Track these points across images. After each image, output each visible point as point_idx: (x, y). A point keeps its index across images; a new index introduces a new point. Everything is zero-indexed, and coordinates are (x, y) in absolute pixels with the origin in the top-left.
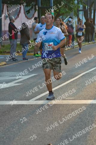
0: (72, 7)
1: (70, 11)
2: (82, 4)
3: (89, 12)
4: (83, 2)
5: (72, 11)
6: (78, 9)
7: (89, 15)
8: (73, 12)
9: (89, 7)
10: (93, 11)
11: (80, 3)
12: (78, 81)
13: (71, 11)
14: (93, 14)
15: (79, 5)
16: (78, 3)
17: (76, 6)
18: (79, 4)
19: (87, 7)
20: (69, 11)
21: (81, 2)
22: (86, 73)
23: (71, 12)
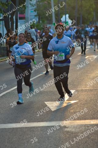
2: (2, 13)
3: (10, 23)
7: (10, 25)
9: (10, 16)
14: (15, 24)
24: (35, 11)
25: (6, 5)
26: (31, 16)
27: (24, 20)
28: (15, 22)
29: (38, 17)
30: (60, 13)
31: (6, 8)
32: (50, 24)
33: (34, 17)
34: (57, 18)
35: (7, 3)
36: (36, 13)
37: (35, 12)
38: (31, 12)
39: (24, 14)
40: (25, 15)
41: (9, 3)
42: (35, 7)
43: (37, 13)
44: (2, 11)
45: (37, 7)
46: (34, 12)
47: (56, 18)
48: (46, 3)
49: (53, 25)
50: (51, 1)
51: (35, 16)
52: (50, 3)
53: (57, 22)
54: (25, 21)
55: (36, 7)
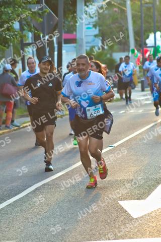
0: (7, 37)
1: (4, 46)
2: (30, 31)
3: (47, 50)
4: (32, 25)
5: (9, 46)
6: (22, 41)
8: (12, 47)
10: (56, 45)
11: (25, 28)
12: (25, 202)
13: (7, 45)
14: (56, 53)
15: (25, 32)
16: (22, 29)
17: (16, 35)
18: (24, 30)
19: (41, 35)
20: (2, 47)
21: (29, 25)
22: (44, 185)
23: (5, 48)
24: (95, 26)
25: (40, 16)
26: (86, 36)
27: (75, 45)
28: (56, 49)
29: (101, 38)
30: (143, 29)
31: (39, 22)
32: (124, 51)
33: (92, 38)
34: (138, 39)
35: (40, 12)
36: (96, 31)
37: (96, 28)
38: (88, 28)
39: (74, 33)
40: (76, 35)
41: (45, 12)
42: (95, 19)
43: (99, 30)
44: (31, 28)
45: (99, 18)
46: (94, 29)
47: (136, 40)
48: (116, 11)
49: (130, 53)
50: (126, 8)
51: (96, 36)
52: (124, 10)
53: (138, 48)
54: (75, 47)
55: (97, 18)
